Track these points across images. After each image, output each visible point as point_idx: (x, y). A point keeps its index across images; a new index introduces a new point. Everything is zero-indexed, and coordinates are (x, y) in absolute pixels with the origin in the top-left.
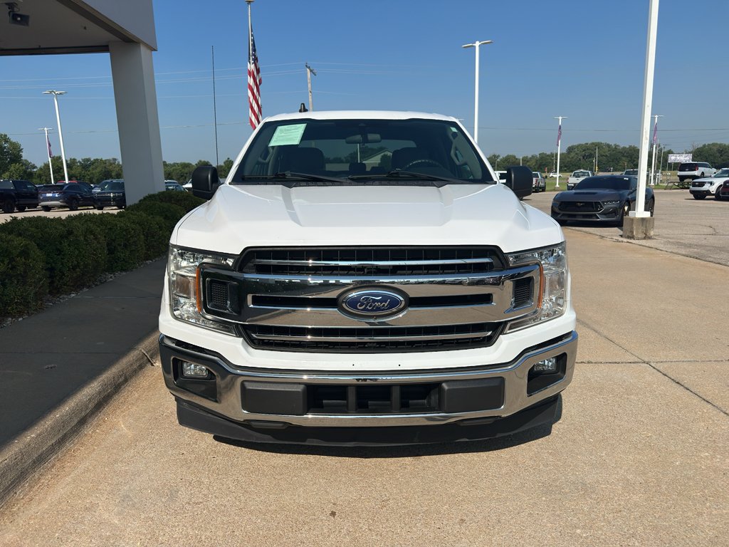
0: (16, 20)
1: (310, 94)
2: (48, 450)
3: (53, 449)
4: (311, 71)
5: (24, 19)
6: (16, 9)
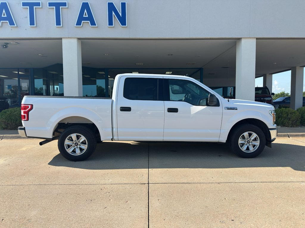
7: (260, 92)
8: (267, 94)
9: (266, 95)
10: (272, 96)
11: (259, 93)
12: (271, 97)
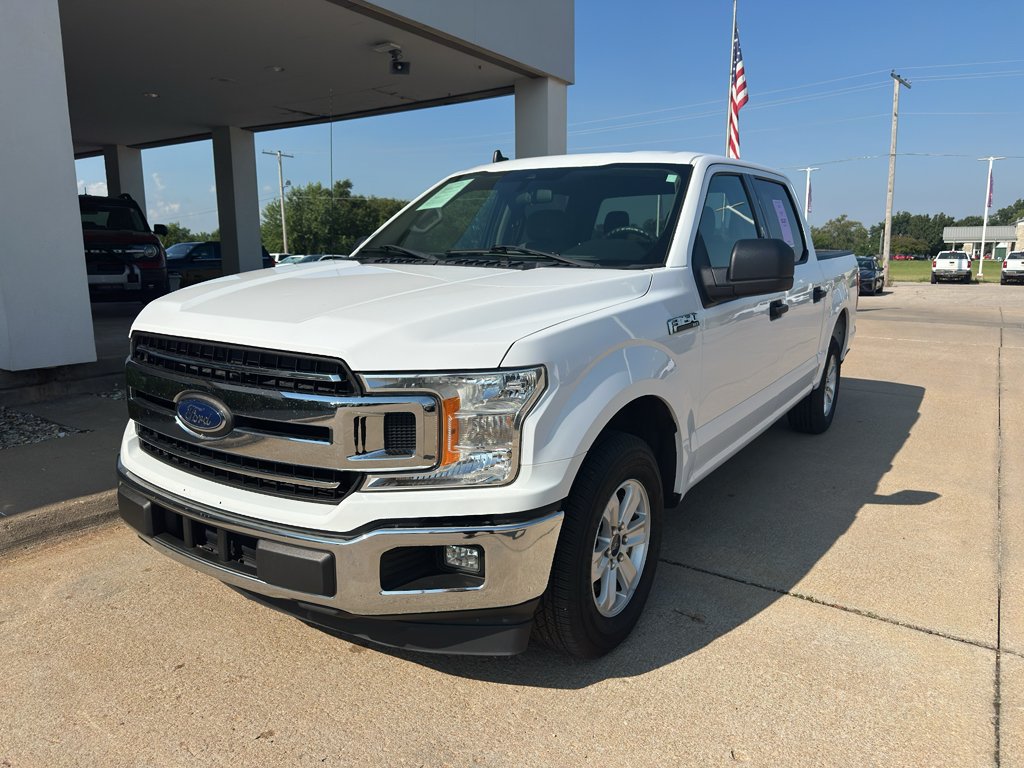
0: (396, 68)
1: (895, 118)
2: (88, 520)
3: (95, 520)
4: (901, 82)
5: (405, 67)
6: (399, 57)
7: (102, 218)
8: (136, 230)
9: (134, 233)
10: (159, 237)
11: (98, 224)
12: (158, 245)
